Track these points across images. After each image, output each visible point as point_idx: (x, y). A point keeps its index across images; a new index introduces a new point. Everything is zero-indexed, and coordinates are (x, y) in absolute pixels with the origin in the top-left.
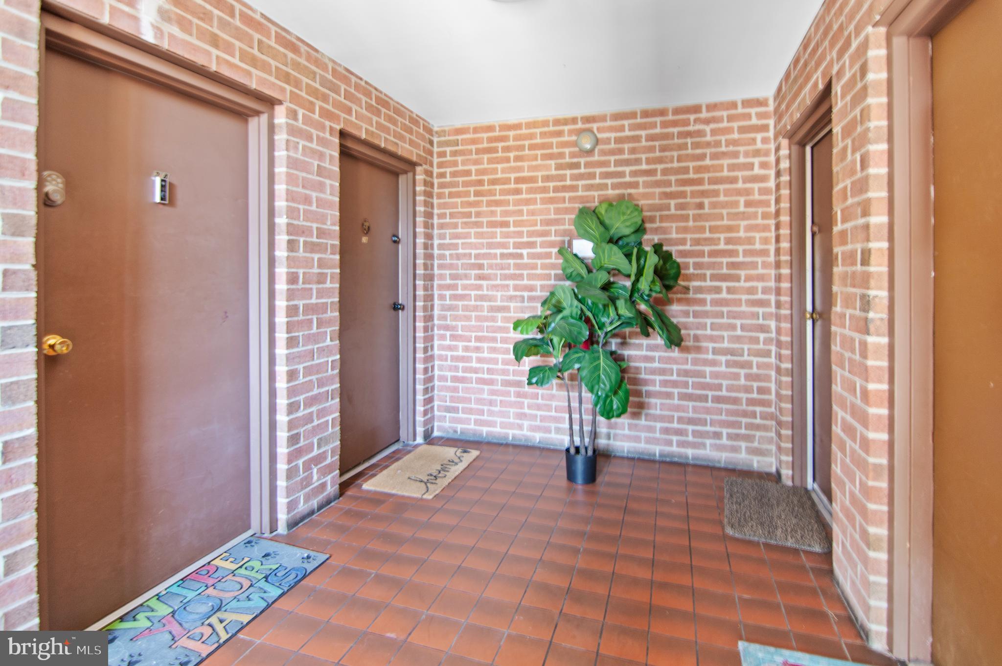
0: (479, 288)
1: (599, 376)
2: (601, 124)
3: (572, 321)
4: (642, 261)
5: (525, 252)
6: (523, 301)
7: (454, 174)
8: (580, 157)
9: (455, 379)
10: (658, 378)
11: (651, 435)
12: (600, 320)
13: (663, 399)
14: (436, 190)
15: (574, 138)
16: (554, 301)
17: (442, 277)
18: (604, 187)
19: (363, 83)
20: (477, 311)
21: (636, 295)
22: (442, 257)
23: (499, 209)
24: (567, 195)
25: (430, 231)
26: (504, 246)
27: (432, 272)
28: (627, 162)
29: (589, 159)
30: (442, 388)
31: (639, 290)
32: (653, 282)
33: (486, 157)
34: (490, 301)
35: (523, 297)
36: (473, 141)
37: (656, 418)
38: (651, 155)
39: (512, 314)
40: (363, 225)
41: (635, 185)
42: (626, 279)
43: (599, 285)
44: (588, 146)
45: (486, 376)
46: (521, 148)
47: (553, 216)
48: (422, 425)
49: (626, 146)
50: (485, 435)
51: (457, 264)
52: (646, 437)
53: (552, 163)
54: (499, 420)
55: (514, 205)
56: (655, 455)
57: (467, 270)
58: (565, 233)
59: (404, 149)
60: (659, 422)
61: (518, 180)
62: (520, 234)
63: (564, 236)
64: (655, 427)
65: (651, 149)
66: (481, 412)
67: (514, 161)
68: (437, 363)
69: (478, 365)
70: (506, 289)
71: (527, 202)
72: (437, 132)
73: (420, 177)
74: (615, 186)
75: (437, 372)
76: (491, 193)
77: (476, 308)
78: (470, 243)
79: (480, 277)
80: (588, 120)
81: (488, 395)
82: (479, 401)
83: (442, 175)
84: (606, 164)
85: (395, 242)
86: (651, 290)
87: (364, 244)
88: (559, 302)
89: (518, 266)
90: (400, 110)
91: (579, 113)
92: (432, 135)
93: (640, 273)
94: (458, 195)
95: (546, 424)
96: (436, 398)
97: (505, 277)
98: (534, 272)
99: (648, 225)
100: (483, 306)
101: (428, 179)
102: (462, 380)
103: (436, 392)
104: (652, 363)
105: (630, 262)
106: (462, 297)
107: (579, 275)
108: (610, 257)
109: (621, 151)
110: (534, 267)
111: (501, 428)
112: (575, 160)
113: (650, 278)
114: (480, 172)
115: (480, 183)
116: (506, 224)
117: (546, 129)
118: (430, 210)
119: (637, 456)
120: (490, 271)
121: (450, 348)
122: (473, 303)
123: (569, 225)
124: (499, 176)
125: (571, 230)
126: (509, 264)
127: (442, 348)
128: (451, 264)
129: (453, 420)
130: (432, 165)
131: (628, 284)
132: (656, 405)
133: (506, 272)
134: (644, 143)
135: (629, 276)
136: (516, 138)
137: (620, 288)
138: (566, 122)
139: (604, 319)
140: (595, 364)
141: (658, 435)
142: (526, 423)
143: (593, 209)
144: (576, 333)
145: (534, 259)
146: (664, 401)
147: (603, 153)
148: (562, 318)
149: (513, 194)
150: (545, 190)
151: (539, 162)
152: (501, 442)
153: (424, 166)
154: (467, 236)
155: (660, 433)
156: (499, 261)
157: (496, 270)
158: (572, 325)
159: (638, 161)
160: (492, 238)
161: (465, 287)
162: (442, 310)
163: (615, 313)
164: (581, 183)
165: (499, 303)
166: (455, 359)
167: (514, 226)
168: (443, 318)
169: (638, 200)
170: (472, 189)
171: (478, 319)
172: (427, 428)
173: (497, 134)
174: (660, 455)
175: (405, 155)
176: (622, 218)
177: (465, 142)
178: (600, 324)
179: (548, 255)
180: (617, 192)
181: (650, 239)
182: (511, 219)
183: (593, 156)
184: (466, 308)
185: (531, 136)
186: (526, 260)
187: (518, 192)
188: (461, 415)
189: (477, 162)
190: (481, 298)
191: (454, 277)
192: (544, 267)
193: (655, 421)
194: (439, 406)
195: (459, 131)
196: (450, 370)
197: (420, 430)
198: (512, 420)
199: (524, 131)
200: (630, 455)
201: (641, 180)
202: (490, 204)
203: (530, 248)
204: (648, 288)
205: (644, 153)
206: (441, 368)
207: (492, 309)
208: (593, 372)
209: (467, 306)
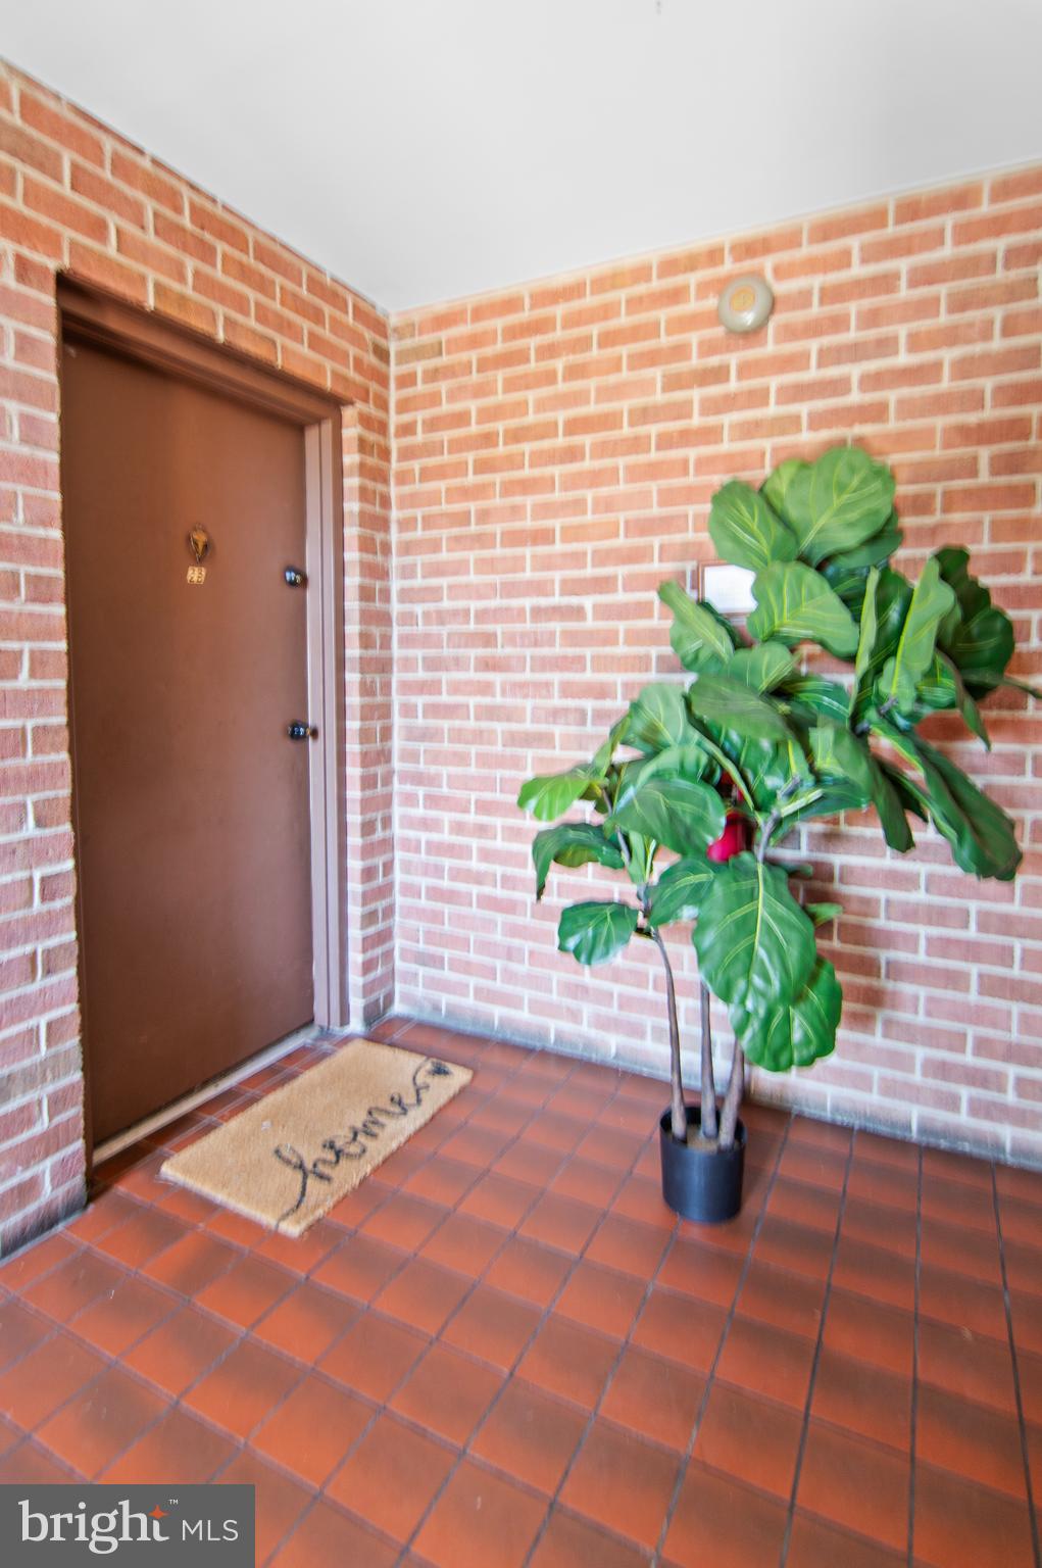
0: (486, 689)
1: (751, 950)
2: (784, 256)
3: (684, 784)
4: (894, 614)
5: (588, 602)
6: (583, 722)
7: (432, 425)
8: (729, 349)
9: (436, 894)
10: (923, 931)
11: (899, 1075)
12: (762, 783)
13: (936, 986)
14: (395, 465)
15: (711, 302)
16: (639, 726)
17: (408, 664)
18: (792, 423)
19: (146, 164)
20: (481, 743)
21: (872, 714)
22: (408, 619)
23: (529, 501)
24: (692, 453)
25: (379, 558)
26: (541, 588)
27: (384, 653)
28: (856, 352)
29: (753, 354)
30: (409, 912)
31: (880, 699)
32: (930, 675)
33: (500, 376)
34: (509, 719)
35: (582, 713)
36: (474, 341)
37: (911, 1034)
38: (924, 325)
39: (557, 753)
40: (188, 538)
41: (877, 412)
42: (844, 666)
43: (763, 686)
44: (749, 318)
45: (500, 892)
46: (583, 344)
47: (656, 511)
48: (360, 992)
49: (853, 308)
50: (496, 1023)
51: (439, 635)
52: (883, 1079)
53: (656, 373)
54: (527, 994)
55: (565, 488)
56: (909, 1128)
57: (459, 647)
58: (686, 551)
59: (294, 355)
60: (924, 1044)
61: (574, 426)
62: (577, 559)
63: (682, 559)
64: (912, 1057)
65: (927, 307)
66: (491, 973)
67: (565, 379)
68: (399, 855)
69: (484, 867)
70: (544, 692)
71: (595, 478)
72: (396, 330)
73: (351, 432)
74: (817, 421)
75: (398, 876)
76: (513, 462)
77: (479, 736)
78: (467, 586)
79: (488, 665)
80: (749, 249)
81: (505, 934)
82: (485, 947)
83: (407, 429)
84: (795, 362)
85: (293, 583)
86: (920, 700)
87: (194, 586)
88: (653, 729)
89: (571, 638)
90: (275, 257)
91: (728, 232)
92: (385, 336)
93: (887, 647)
94: (440, 473)
95: (634, 1016)
96: (396, 931)
97: (543, 664)
98: (608, 650)
99: (907, 522)
100: (493, 732)
101: (372, 437)
102: (450, 897)
103: (397, 918)
104: (907, 890)
105: (857, 618)
106: (450, 711)
107: (716, 657)
108: (796, 604)
109: (838, 323)
110: (610, 638)
111: (531, 1011)
112: (714, 361)
113: (922, 664)
114: (487, 415)
115: (489, 439)
116: (543, 537)
117: (641, 289)
118: (378, 509)
119: (857, 1123)
120: (509, 651)
121: (426, 824)
122: (472, 724)
123: (696, 530)
124: (531, 418)
125: (700, 545)
126: (552, 634)
127: (409, 822)
128: (427, 636)
129: (432, 983)
130: (383, 405)
131: (849, 680)
132: (915, 1000)
133: (545, 651)
134: (904, 293)
135: (851, 659)
136: (572, 321)
137: (826, 693)
138: (691, 263)
139: (772, 782)
140: (739, 913)
141: (917, 1077)
142: (587, 1009)
143: (758, 485)
144: (688, 820)
145: (609, 618)
146: (939, 993)
147: (790, 333)
148: (657, 776)
149: (562, 462)
150: (637, 445)
151: (625, 374)
152: (531, 1043)
153: (360, 405)
154: (460, 568)
155: (925, 1074)
156: (528, 626)
157: (523, 646)
158: (681, 795)
159: (886, 346)
160: (514, 571)
161: (456, 688)
162: (408, 739)
163: (805, 766)
164: (728, 419)
165: (528, 726)
166: (436, 848)
167: (564, 540)
168: (411, 756)
169: (880, 453)
170: (470, 457)
171: (484, 760)
172: (373, 997)
173: (525, 315)
174: (923, 1130)
175: (299, 370)
176: (837, 502)
177: (457, 345)
178: (759, 798)
179: (643, 610)
180: (825, 434)
181: (914, 557)
182: (557, 524)
183: (764, 343)
184: (458, 736)
185: (607, 312)
186: (590, 623)
187: (572, 454)
188: (447, 974)
189: (481, 391)
190: (490, 713)
191: (432, 664)
192: (634, 638)
193: (912, 1040)
194: (404, 951)
195: (442, 321)
196: (426, 873)
197: (357, 1003)
198: (555, 997)
199: (589, 301)
200: (839, 1118)
201: (892, 396)
202: (509, 489)
203: (601, 593)
204: (911, 694)
205: (904, 319)
206: (407, 868)
207: (513, 739)
208: (733, 940)
209: (460, 730)
